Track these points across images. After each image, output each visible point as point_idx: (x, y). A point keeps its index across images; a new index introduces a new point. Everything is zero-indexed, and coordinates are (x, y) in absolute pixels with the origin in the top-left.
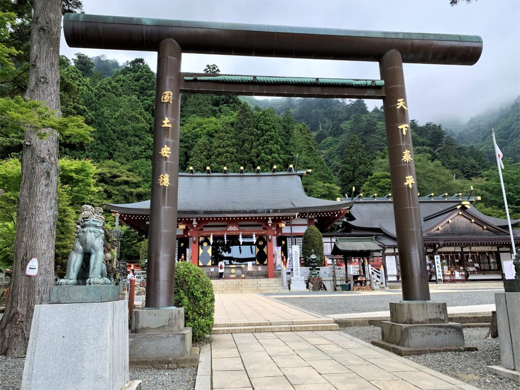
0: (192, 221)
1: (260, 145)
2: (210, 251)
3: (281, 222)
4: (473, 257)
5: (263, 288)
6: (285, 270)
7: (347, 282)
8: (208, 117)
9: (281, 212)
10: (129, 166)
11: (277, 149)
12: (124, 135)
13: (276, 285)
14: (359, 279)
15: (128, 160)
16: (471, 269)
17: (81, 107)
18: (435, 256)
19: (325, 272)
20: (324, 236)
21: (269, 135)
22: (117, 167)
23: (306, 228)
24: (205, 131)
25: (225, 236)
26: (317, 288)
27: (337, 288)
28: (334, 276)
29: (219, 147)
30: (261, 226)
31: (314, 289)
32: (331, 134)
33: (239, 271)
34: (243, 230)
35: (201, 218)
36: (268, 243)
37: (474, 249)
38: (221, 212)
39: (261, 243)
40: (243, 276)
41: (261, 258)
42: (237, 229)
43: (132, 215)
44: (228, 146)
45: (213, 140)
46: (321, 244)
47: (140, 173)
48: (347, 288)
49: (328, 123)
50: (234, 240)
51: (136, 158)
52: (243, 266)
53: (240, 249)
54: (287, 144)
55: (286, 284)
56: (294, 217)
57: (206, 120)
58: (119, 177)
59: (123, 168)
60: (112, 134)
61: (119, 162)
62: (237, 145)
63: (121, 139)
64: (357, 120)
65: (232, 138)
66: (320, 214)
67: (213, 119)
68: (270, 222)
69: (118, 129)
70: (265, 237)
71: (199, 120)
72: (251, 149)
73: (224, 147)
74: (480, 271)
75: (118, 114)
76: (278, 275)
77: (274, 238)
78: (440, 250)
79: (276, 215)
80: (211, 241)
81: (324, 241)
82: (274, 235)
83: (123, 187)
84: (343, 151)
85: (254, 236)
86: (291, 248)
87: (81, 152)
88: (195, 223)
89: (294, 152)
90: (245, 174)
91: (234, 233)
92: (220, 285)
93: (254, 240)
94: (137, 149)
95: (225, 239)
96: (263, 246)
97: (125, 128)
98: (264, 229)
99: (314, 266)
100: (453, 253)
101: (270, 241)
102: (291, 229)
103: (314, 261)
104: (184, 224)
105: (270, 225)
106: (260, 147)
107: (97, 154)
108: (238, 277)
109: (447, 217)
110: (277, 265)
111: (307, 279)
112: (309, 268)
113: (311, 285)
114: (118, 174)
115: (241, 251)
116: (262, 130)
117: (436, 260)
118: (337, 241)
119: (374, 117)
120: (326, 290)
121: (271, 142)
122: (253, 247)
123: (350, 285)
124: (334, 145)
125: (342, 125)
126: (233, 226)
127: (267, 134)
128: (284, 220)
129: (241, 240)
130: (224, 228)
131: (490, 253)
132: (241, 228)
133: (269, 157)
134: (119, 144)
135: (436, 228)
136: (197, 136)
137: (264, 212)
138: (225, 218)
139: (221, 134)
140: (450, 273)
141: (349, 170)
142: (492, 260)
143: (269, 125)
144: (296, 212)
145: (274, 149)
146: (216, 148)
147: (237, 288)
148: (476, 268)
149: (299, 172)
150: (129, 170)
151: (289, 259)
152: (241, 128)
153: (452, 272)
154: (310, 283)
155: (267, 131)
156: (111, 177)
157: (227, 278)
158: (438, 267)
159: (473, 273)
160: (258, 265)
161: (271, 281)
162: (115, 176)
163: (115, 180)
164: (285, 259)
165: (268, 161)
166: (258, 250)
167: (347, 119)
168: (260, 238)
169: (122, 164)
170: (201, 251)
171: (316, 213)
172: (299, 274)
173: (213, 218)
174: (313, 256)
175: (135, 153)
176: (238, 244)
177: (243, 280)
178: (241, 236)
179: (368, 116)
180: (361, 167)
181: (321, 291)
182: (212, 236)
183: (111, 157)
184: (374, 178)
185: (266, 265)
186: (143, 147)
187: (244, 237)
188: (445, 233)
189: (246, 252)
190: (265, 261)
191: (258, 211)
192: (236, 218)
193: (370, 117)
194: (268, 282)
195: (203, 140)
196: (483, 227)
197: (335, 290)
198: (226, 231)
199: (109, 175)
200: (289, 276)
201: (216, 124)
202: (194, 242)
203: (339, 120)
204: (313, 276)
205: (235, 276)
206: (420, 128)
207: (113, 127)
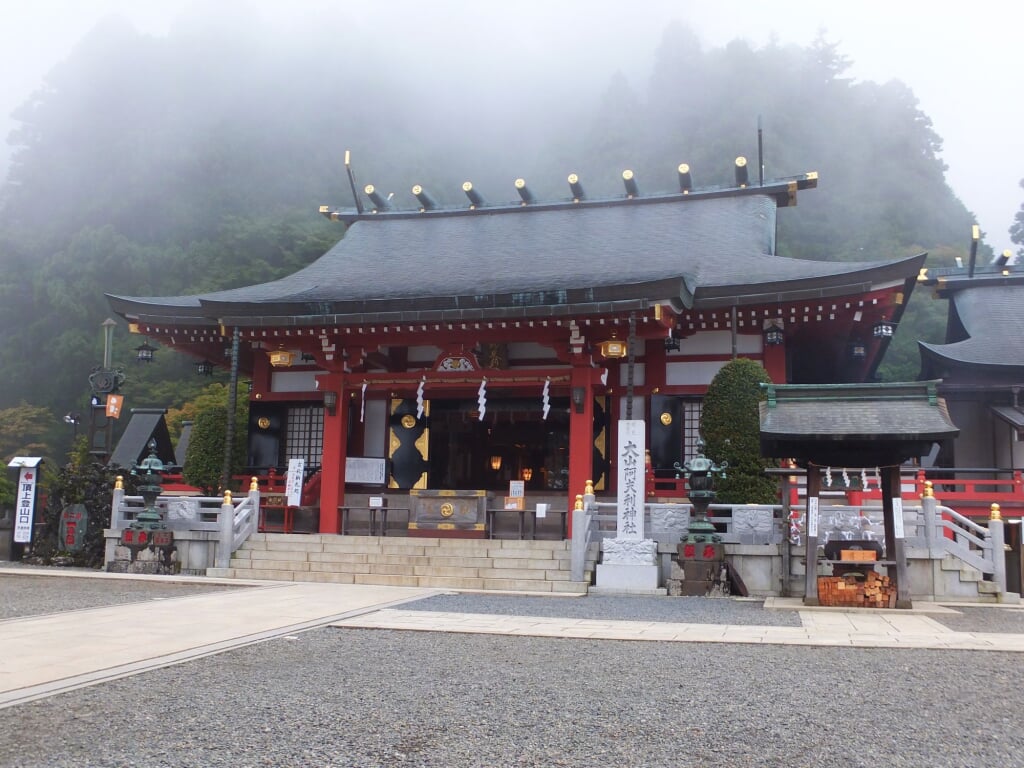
0: (318, 340)
2: (423, 445)
9: (597, 299)
19: (748, 526)
27: (796, 586)
28: (785, 541)
31: (687, 588)
33: (470, 513)
40: (483, 527)
42: (470, 367)
52: (481, 494)
68: (578, 340)
85: (546, 392)
88: (328, 347)
99: (701, 502)
103: (700, 481)
105: (578, 352)
108: (463, 531)
111: (665, 550)
113: (677, 573)
126: (456, 357)
137: (534, 301)
154: (674, 565)
174: (699, 463)
191: (515, 297)
197: (786, 593)
198: (433, 373)
202: (331, 411)
204: (692, 539)
205: (451, 527)
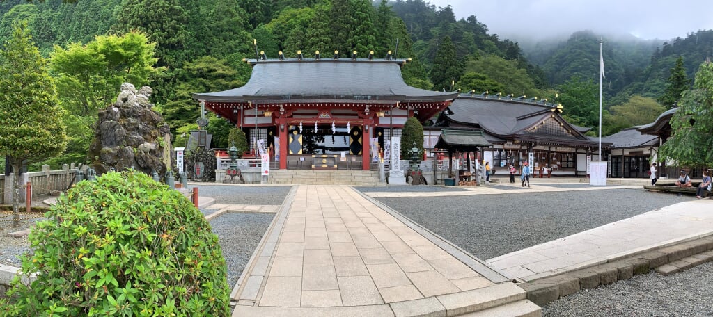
0: (279, 108)
1: (356, 34)
2: (300, 140)
3: (379, 111)
4: (556, 157)
5: (358, 181)
6: (382, 162)
7: (450, 177)
8: (303, 8)
9: (379, 99)
10: (225, 60)
11: (373, 40)
12: (218, 31)
13: (372, 178)
14: (465, 174)
15: (224, 55)
16: (554, 166)
17: (177, 7)
18: (530, 154)
19: (425, 165)
20: (425, 129)
21: (365, 24)
22: (213, 62)
23: (406, 119)
24: (299, 21)
25: (316, 125)
26: (418, 181)
27: (438, 182)
28: (435, 170)
29: (313, 36)
30: (356, 115)
31: (413, 183)
32: (421, 38)
33: (331, 162)
34: (335, 119)
35: (288, 104)
36: (364, 133)
37: (559, 149)
38: (311, 97)
39: (356, 133)
40: (336, 166)
41: (356, 148)
42: (330, 117)
43: (219, 103)
44: (322, 34)
45: (307, 30)
46: (422, 137)
47: (235, 67)
48: (451, 183)
49: (418, 28)
50: (325, 129)
51: (232, 52)
52: (336, 156)
53: (333, 139)
54: (383, 36)
55: (383, 177)
56: (395, 106)
57: (301, 10)
58: (215, 70)
59: (220, 63)
60: (208, 30)
61: (215, 57)
62: (332, 34)
63: (217, 35)
64: (445, 28)
65: (326, 26)
66: (421, 105)
67: (308, 9)
68: (367, 110)
69: (214, 25)
70: (360, 128)
71: (293, 11)
72: (347, 38)
73: (317, 36)
74: (561, 168)
75: (213, 11)
76: (374, 167)
77: (371, 129)
78: (535, 148)
79: (374, 102)
80: (301, 130)
81: (424, 134)
82: (371, 125)
83: (219, 80)
84: (431, 55)
85: (348, 125)
86: (390, 140)
87: (180, 51)
88: (282, 110)
89: (389, 44)
90: (340, 59)
91: (326, 122)
92: (310, 176)
93: (349, 130)
94: (232, 43)
95: (316, 127)
96: (358, 137)
97: (221, 23)
98: (360, 118)
99: (415, 160)
100: (542, 151)
101: (367, 131)
102: (391, 120)
103: (415, 154)
104: (270, 111)
105: (367, 114)
106: (356, 36)
107: (194, 51)
108: (330, 168)
109: (542, 119)
110: (374, 157)
111: (406, 173)
112: (409, 161)
113: (411, 179)
114: (214, 68)
115: (334, 141)
116: (359, 18)
117: (530, 157)
118: (443, 133)
119: (461, 27)
120: (426, 184)
121: (367, 31)
122: (347, 137)
123: (455, 180)
124: (424, 48)
125: (431, 31)
126: (325, 113)
127: (363, 22)
128: (383, 109)
129: (334, 130)
130: (315, 117)
131: (570, 153)
132: (334, 117)
133: (365, 47)
134: (215, 39)
135: (533, 127)
136: (292, 27)
137: (361, 99)
138: (315, 104)
139: (315, 23)
140: (540, 169)
141: (441, 70)
142: (570, 159)
143: (366, 12)
144: (398, 100)
145: (370, 40)
146: (310, 37)
147: (328, 180)
148: (558, 165)
149: (398, 60)
150: (225, 64)
151: (386, 151)
152: (336, 16)
153: (541, 168)
154: (410, 177)
155: (364, 19)
156: (209, 72)
157: (318, 168)
158: (531, 163)
159: (555, 169)
160: (352, 156)
161: (366, 174)
162: (212, 71)
163: (212, 74)
164: (382, 151)
165: (364, 52)
166: (352, 141)
167: (436, 25)
168: (355, 128)
169: (219, 59)
170: (291, 140)
171: (418, 103)
172: (399, 167)
173: (302, 104)
174: (415, 149)
175: (230, 47)
176: (331, 133)
177: (336, 171)
178: (333, 125)
179: (455, 25)
180: (451, 68)
181: (421, 185)
182: (301, 124)
183: (208, 53)
184: (466, 78)
185: (360, 155)
186: (238, 41)
187: (337, 126)
188: (539, 132)
189: (340, 142)
190: (359, 152)
192: (329, 104)
193: (457, 25)
194: (364, 175)
195: (297, 29)
196: (568, 131)
197: (436, 183)
198: (318, 119)
199: (207, 70)
200: (387, 169)
201: (310, 14)
202: (283, 131)
203: (429, 25)
204: (414, 170)
205: (326, 166)
206: (501, 42)
207: (209, 24)
